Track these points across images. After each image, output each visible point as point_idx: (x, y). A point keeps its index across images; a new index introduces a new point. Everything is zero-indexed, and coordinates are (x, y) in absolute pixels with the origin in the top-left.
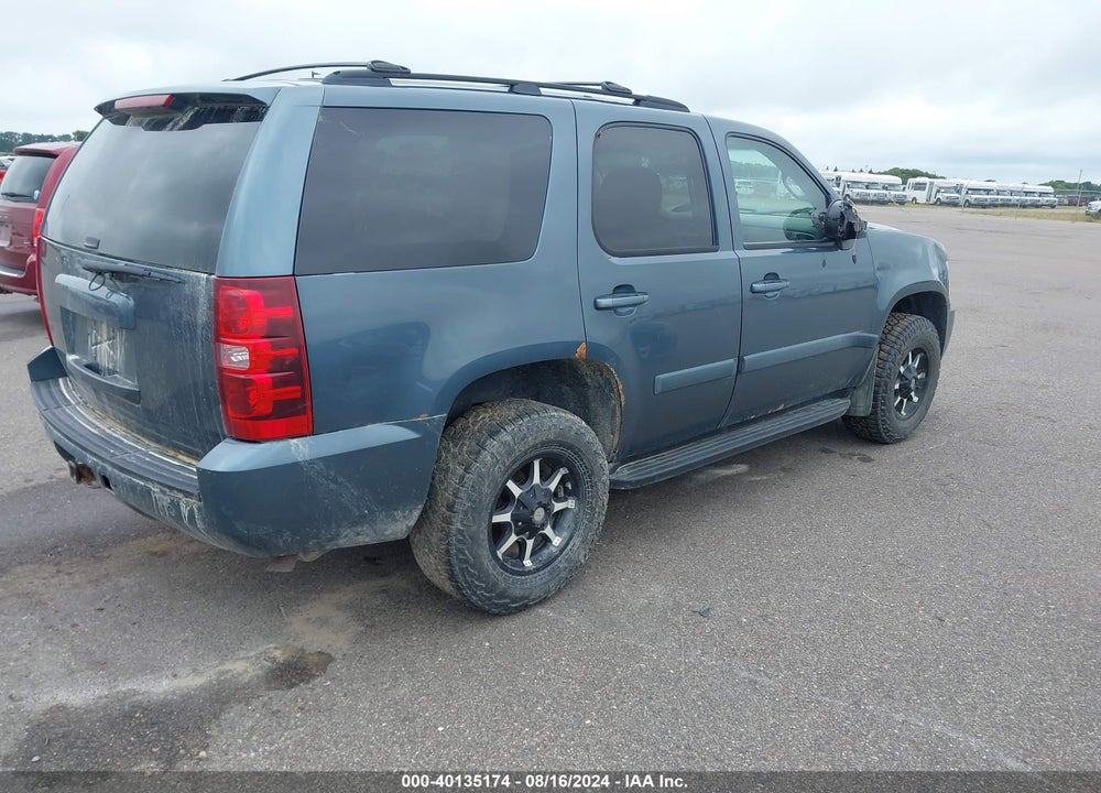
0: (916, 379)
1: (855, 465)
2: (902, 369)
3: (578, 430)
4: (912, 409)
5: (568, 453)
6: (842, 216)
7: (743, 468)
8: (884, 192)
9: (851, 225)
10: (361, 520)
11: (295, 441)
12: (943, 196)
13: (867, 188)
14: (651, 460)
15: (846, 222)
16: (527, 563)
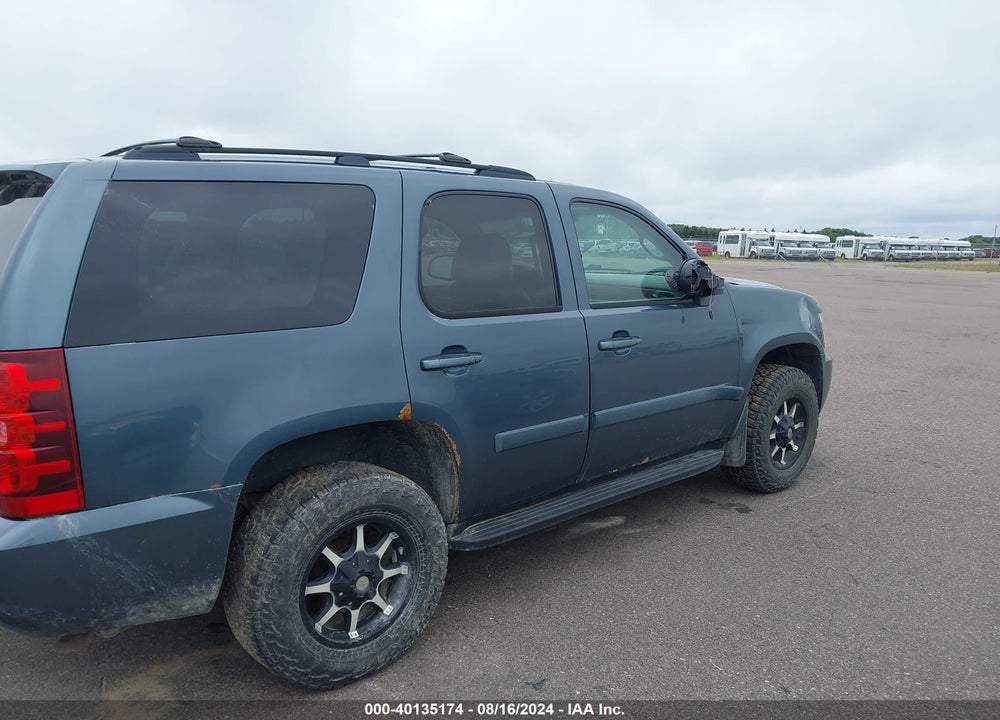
0: (793, 429)
1: (733, 516)
2: (777, 419)
3: (405, 493)
4: (793, 458)
5: (395, 517)
6: (694, 274)
7: (619, 520)
8: (815, 249)
9: (704, 283)
10: (148, 596)
11: (64, 517)
12: (869, 252)
13: (799, 246)
14: (504, 519)
15: (699, 280)
16: (354, 634)
